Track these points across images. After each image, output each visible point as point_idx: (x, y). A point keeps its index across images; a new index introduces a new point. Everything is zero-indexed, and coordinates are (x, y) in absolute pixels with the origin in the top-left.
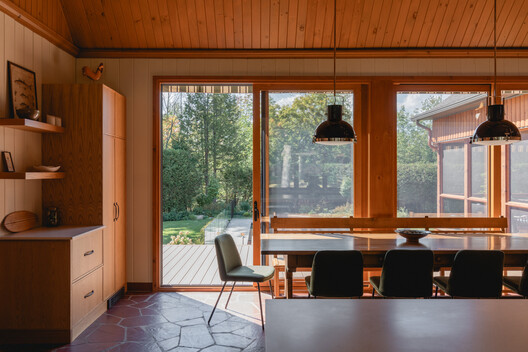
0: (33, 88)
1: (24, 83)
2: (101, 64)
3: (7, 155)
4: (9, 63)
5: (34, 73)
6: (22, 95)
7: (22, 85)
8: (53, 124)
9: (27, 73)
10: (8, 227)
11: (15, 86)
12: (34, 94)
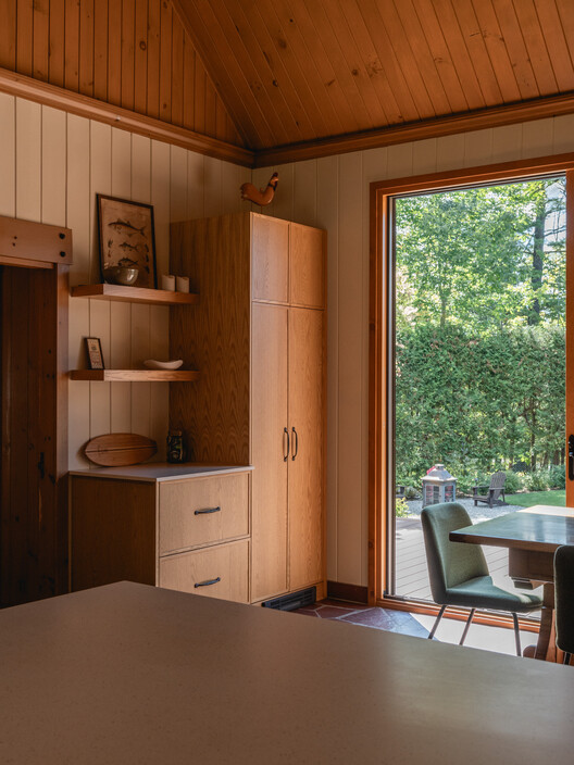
0: (147, 231)
1: (128, 225)
2: (275, 175)
3: (91, 343)
4: (98, 197)
5: (150, 207)
6: (124, 245)
7: (123, 229)
8: (169, 290)
9: (135, 209)
10: (92, 457)
11: (108, 233)
12: (148, 242)
